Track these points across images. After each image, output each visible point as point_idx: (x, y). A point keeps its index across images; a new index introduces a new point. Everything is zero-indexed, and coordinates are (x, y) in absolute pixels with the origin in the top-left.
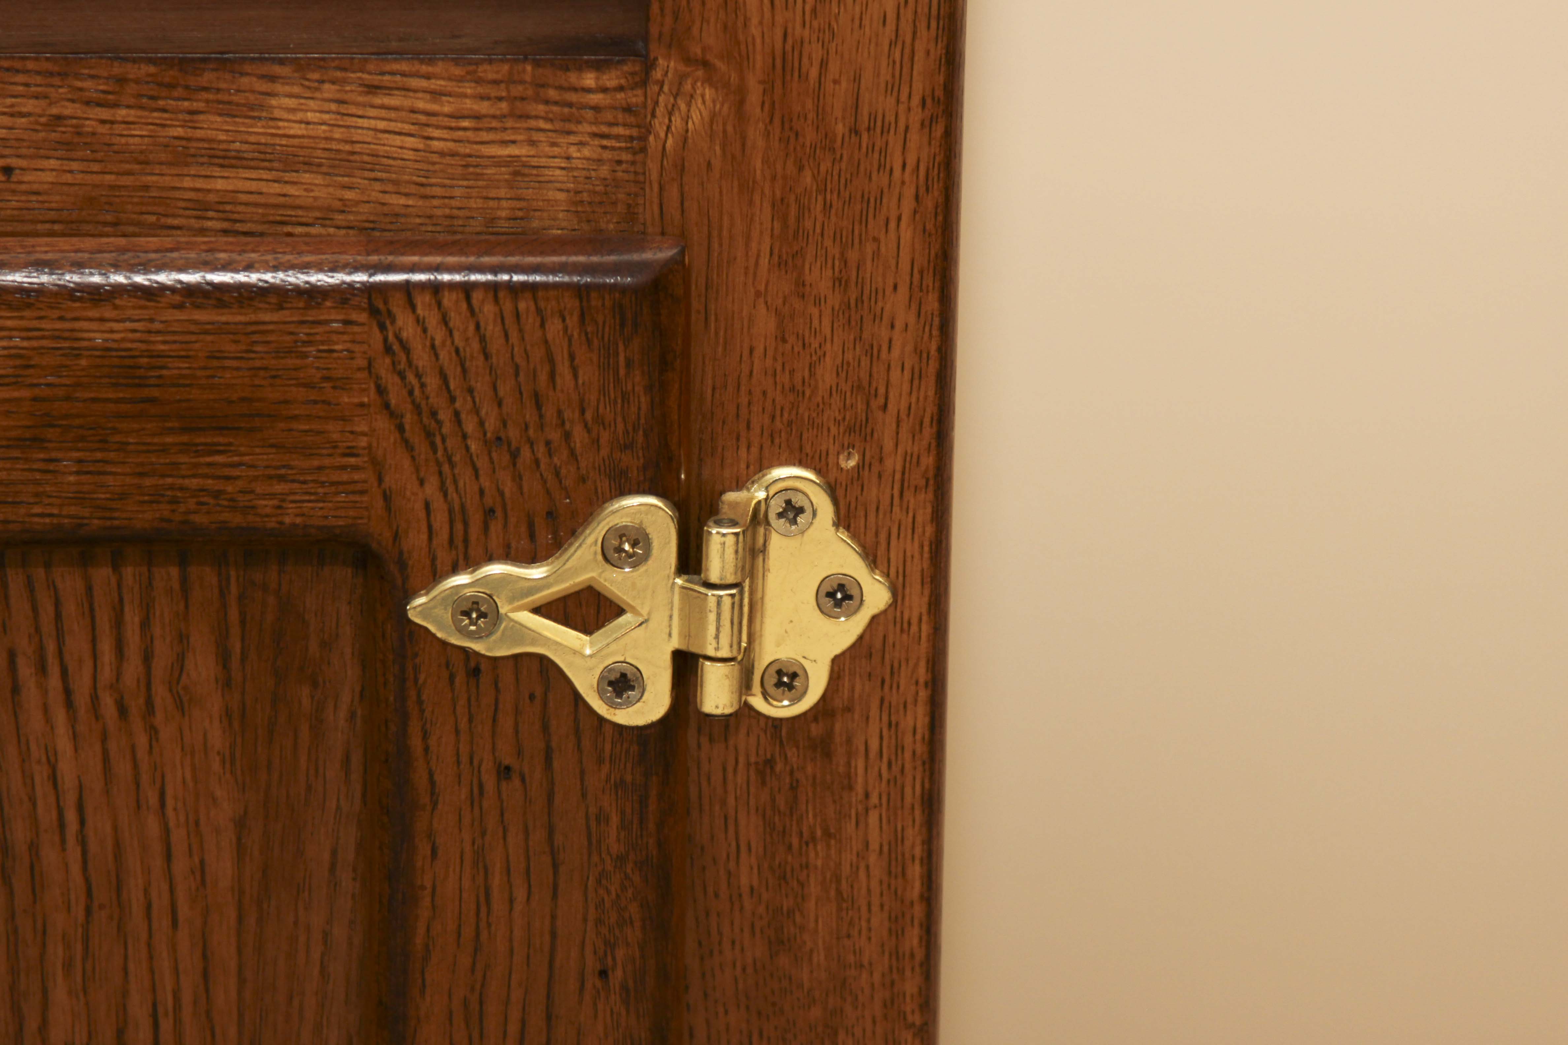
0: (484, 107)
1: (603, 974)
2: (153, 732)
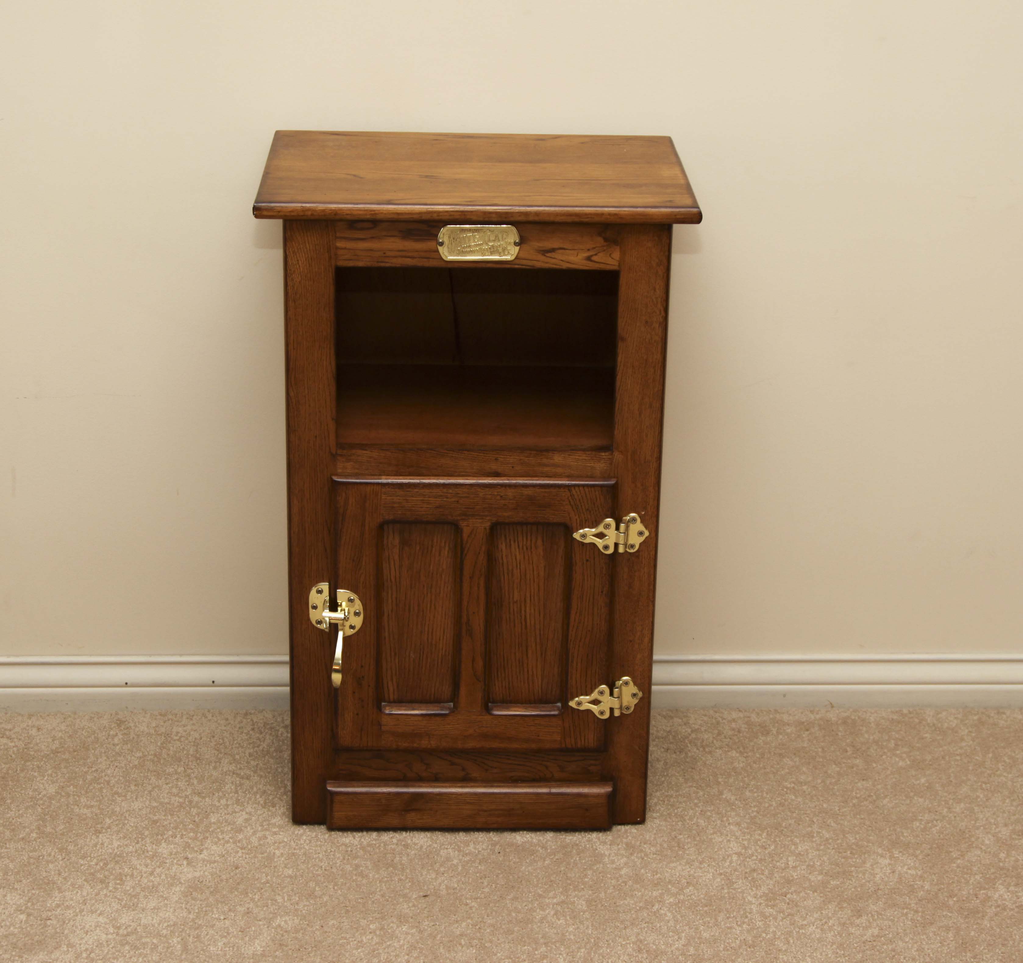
0: (586, 458)
1: (602, 592)
2: (532, 552)
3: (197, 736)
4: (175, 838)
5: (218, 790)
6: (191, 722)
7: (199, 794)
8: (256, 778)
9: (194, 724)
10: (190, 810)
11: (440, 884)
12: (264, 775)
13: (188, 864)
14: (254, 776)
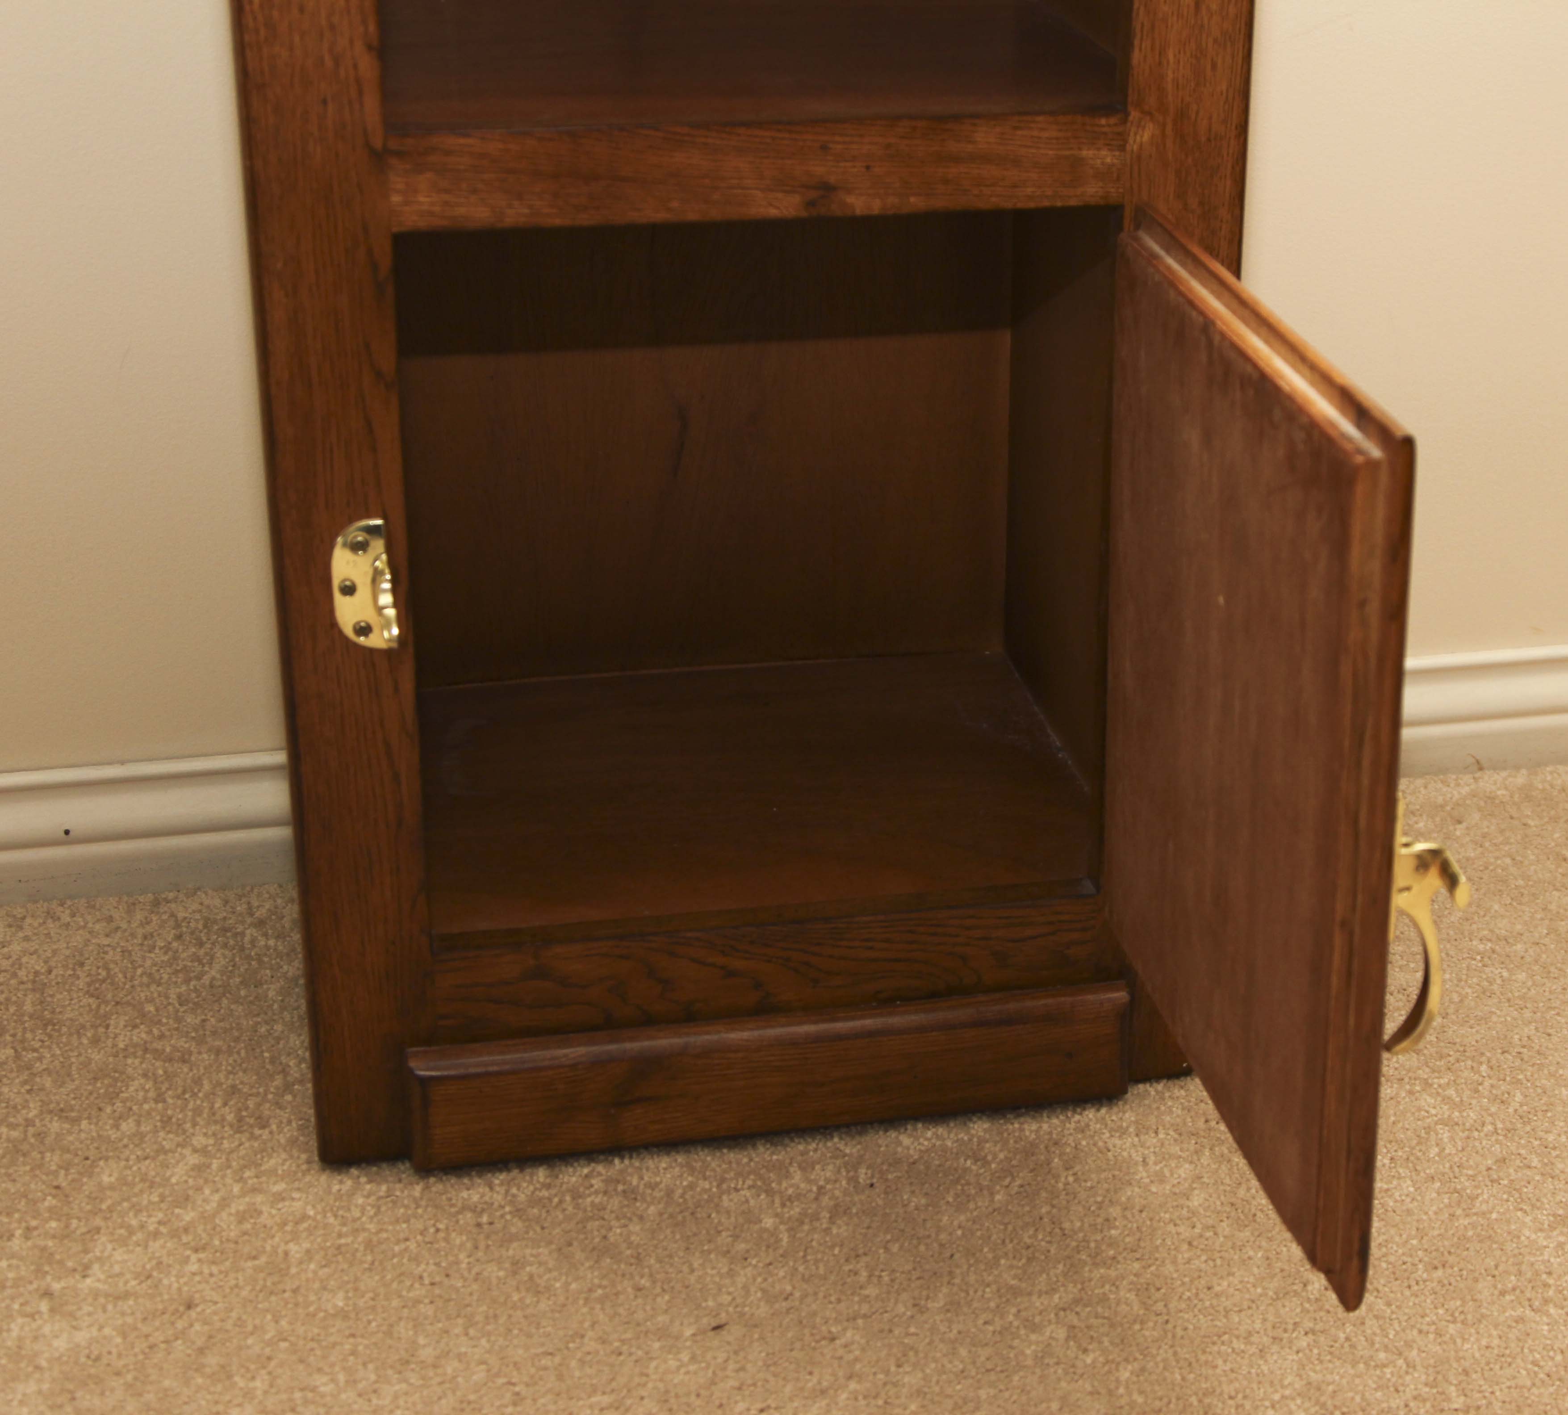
0: (1061, 134)
3: (40, 967)
4: (9, 1239)
5: (112, 1097)
6: (21, 934)
7: (61, 1113)
8: (205, 1056)
9: (27, 939)
10: (43, 1158)
11: (746, 1288)
12: (224, 1048)
13: (52, 1310)
14: (200, 1053)
